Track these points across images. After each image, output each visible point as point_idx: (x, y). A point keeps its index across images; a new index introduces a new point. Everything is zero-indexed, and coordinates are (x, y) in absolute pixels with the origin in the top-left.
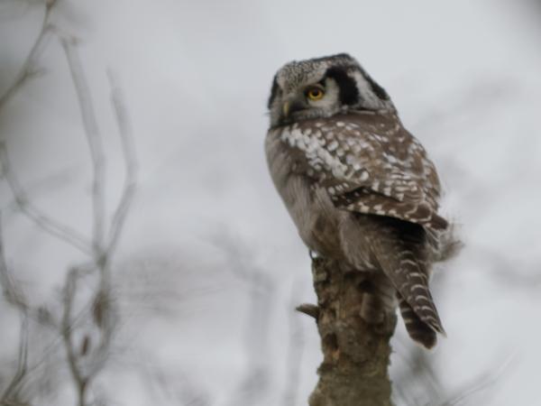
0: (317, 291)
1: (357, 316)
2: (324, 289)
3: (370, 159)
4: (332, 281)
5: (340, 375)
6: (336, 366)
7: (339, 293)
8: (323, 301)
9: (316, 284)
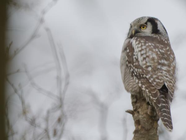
0: (133, 105)
1: (146, 113)
2: (135, 105)
3: (154, 62)
4: (138, 102)
5: (141, 134)
6: (140, 131)
7: (140, 106)
8: (135, 109)
9: (133, 103)
